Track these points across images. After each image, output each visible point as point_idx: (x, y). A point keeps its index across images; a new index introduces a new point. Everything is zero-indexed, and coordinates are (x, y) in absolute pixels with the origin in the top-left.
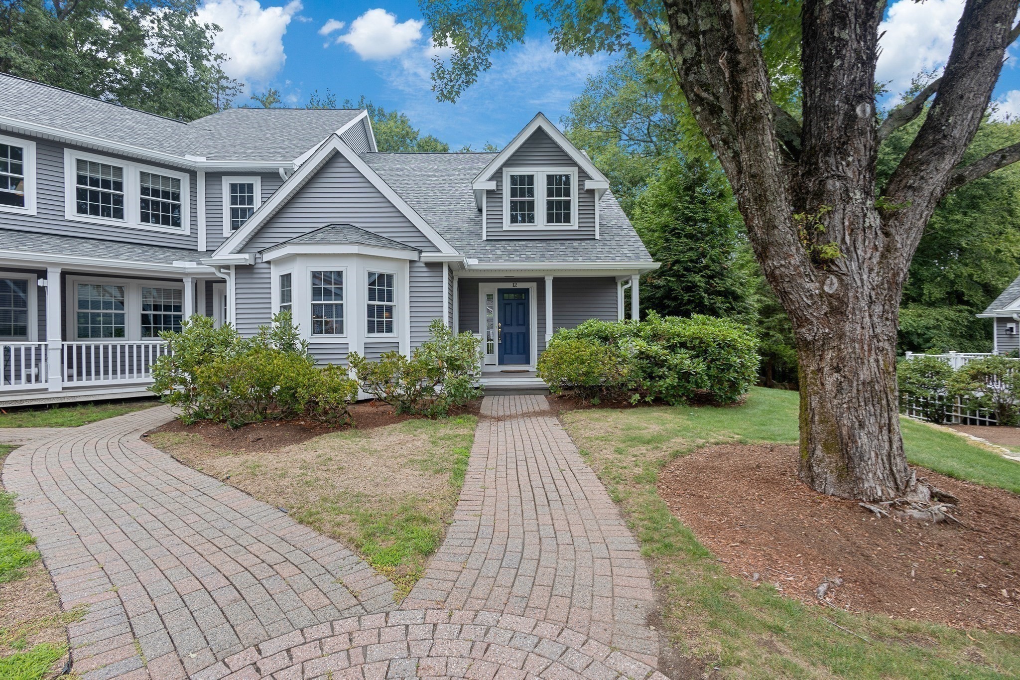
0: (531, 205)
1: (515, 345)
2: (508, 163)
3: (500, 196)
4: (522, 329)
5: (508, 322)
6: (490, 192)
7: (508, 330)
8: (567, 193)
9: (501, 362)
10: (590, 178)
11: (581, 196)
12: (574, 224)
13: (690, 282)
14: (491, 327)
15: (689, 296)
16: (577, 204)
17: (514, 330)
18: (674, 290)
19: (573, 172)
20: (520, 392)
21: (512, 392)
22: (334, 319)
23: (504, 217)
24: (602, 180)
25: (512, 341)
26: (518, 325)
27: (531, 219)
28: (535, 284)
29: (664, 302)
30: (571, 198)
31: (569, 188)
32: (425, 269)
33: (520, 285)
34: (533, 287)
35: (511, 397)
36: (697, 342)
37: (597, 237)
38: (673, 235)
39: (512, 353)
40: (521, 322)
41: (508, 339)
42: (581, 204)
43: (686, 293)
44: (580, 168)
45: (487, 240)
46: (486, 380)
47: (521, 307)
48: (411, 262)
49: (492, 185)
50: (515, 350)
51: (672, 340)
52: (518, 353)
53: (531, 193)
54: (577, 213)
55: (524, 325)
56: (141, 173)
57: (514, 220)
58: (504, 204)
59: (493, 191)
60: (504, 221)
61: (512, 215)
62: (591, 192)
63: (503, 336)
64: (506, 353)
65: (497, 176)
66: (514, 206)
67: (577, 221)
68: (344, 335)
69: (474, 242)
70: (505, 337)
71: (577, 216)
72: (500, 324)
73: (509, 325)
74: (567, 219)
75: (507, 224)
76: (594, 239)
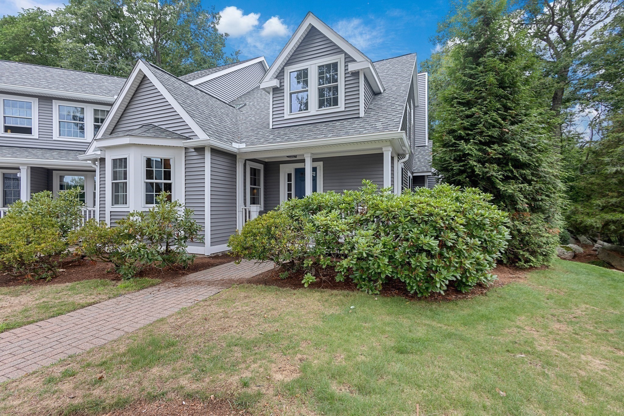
2: (289, 62)
3: (283, 91)
6: (274, 89)
8: (336, 79)
10: (354, 61)
11: (347, 79)
12: (341, 106)
16: (343, 88)
19: (339, 59)
22: (124, 194)
23: (285, 108)
24: (364, 60)
27: (306, 107)
28: (321, 163)
30: (339, 83)
31: (337, 74)
32: (195, 154)
34: (319, 166)
37: (362, 114)
42: (347, 86)
44: (346, 54)
45: (273, 129)
48: (186, 148)
49: (275, 83)
53: (306, 84)
54: (343, 95)
56: (95, 110)
57: (292, 109)
58: (285, 97)
59: (277, 87)
60: (285, 111)
61: (291, 105)
62: (356, 74)
65: (280, 75)
67: (344, 102)
68: (128, 205)
71: (343, 99)
74: (335, 102)
75: (287, 114)
76: (359, 117)
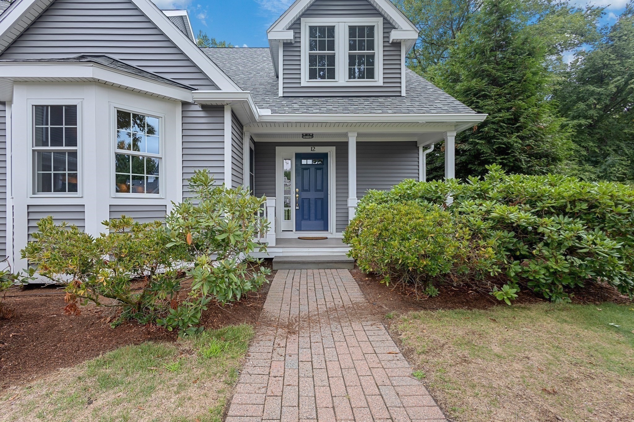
0: (332, 60)
1: (313, 211)
2: (307, 13)
3: (298, 49)
4: (320, 195)
5: (306, 187)
6: (287, 45)
7: (305, 195)
8: (371, 46)
9: (299, 228)
10: (397, 28)
11: (386, 49)
12: (379, 79)
13: (504, 144)
14: (287, 192)
15: (501, 159)
16: (381, 58)
17: (312, 195)
18: (483, 153)
19: (377, 23)
20: (320, 266)
21: (310, 266)
22: (67, 172)
23: (302, 72)
24: (411, 29)
25: (309, 207)
26: (317, 190)
27: (331, 75)
28: (334, 148)
29: (469, 166)
30: (376, 51)
31: (373, 41)
32: (202, 114)
33: (319, 150)
34: (331, 151)
35: (310, 271)
36: (585, 206)
37: (404, 94)
38: (477, 98)
39: (309, 219)
40: (319, 187)
41: (306, 205)
42: (386, 58)
43: (499, 155)
44: (385, 18)
45: (283, 97)
46: (280, 250)
47: (319, 172)
48: (185, 104)
49: (290, 36)
50: (313, 215)
51: (539, 204)
52: (316, 219)
53: (331, 46)
54: (381, 67)
55: (321, 190)
57: (313, 75)
58: (302, 58)
59: (291, 43)
60: (302, 76)
61: (311, 70)
62: (397, 45)
63: (301, 202)
64: (303, 219)
65: (295, 26)
66: (312, 59)
67: (381, 76)
68: (79, 194)
69: (270, 99)
70: (303, 202)
71: (381, 71)
72: (297, 190)
73: (306, 191)
74: (371, 74)
75: (305, 80)
76: (401, 96)
